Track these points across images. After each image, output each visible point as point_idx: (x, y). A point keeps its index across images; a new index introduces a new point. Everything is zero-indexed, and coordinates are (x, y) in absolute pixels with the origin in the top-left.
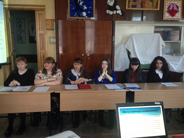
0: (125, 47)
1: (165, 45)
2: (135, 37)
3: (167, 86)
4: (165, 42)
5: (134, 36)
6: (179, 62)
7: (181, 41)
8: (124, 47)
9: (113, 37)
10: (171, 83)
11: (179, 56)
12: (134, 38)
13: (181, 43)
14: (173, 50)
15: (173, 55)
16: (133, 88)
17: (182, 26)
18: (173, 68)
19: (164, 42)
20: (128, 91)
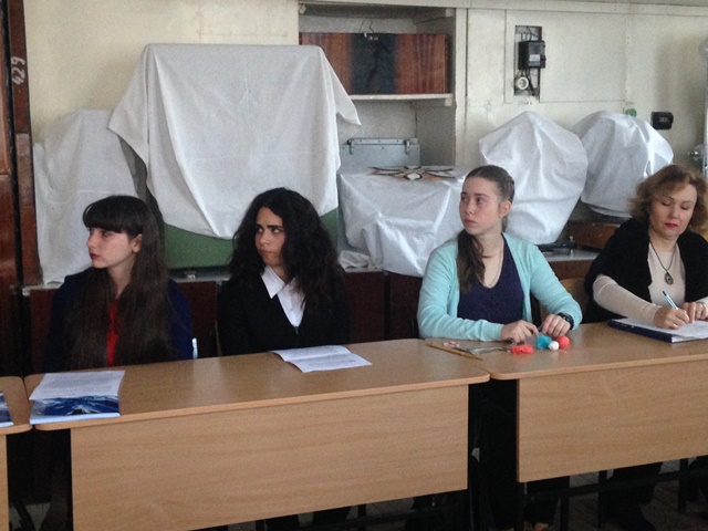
0: (114, 126)
1: (354, 117)
2: (168, 68)
3: (306, 368)
4: (354, 101)
5: (163, 60)
6: (434, 220)
7: (454, 97)
8: (108, 129)
9: (15, 60)
10: (341, 350)
11: (438, 181)
12: (161, 72)
13: (454, 105)
14: (415, 147)
15: (406, 178)
16: (67, 407)
17: (455, 9)
18: (399, 251)
19: (350, 98)
20: (24, 428)
